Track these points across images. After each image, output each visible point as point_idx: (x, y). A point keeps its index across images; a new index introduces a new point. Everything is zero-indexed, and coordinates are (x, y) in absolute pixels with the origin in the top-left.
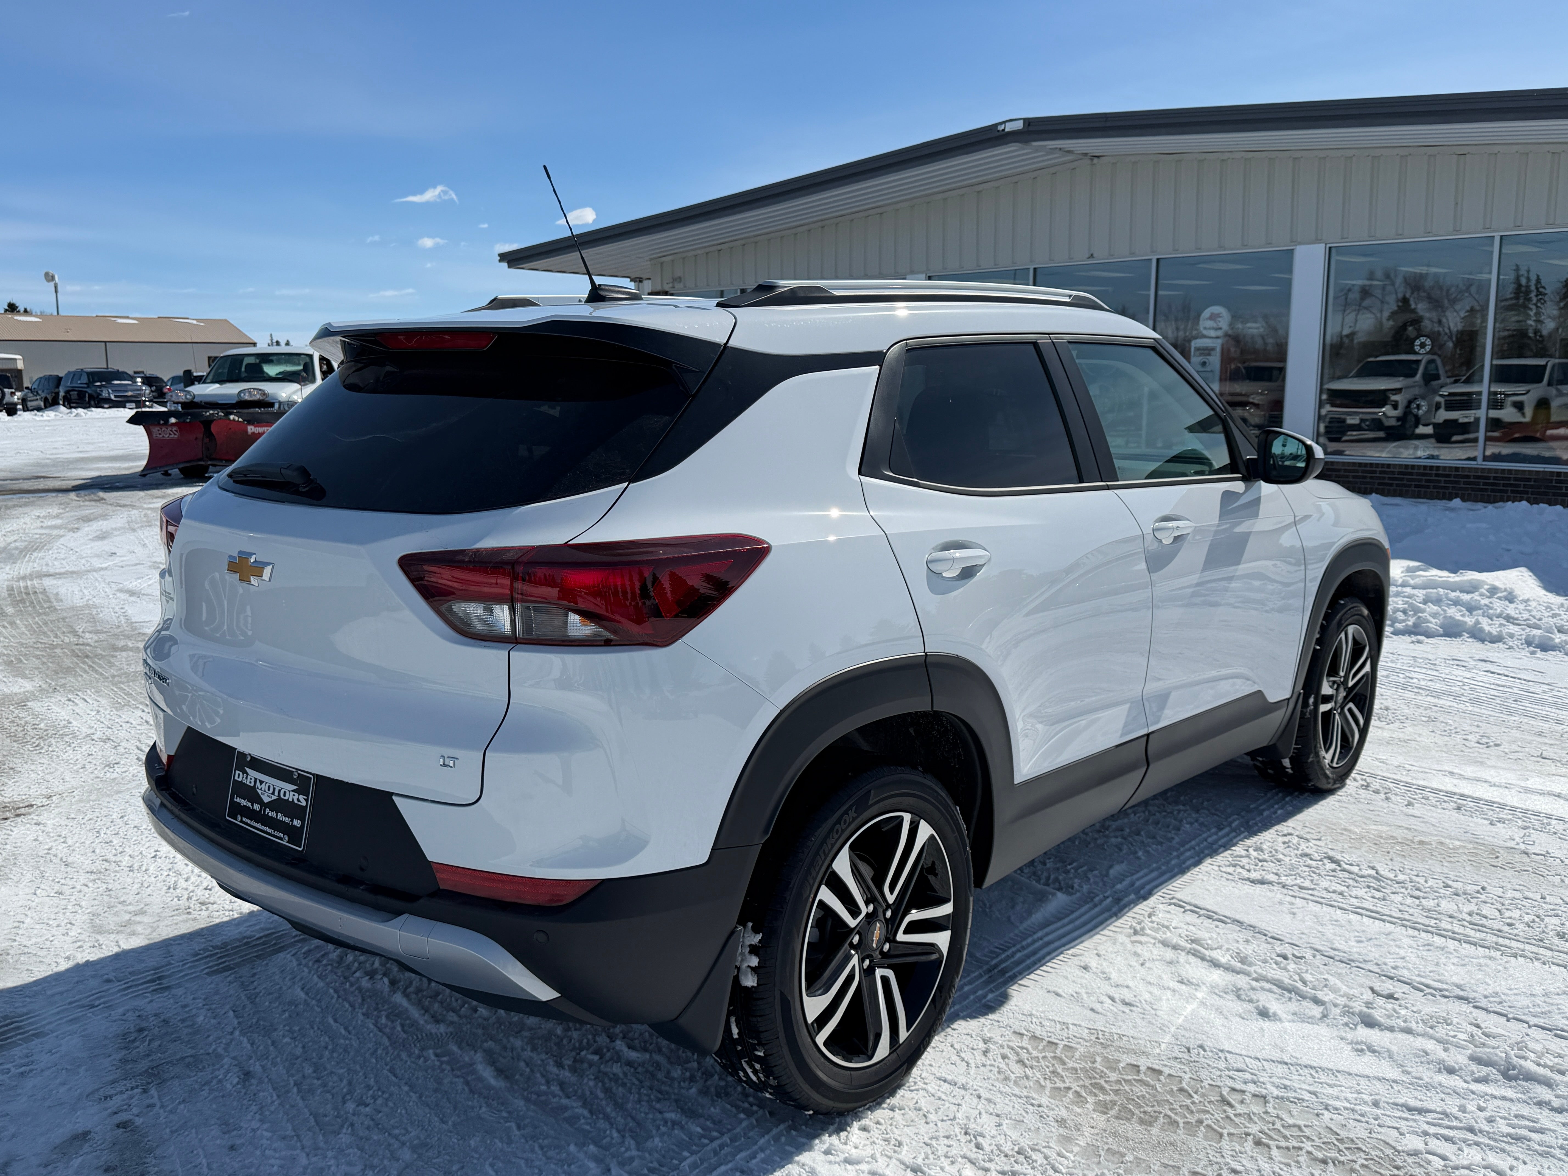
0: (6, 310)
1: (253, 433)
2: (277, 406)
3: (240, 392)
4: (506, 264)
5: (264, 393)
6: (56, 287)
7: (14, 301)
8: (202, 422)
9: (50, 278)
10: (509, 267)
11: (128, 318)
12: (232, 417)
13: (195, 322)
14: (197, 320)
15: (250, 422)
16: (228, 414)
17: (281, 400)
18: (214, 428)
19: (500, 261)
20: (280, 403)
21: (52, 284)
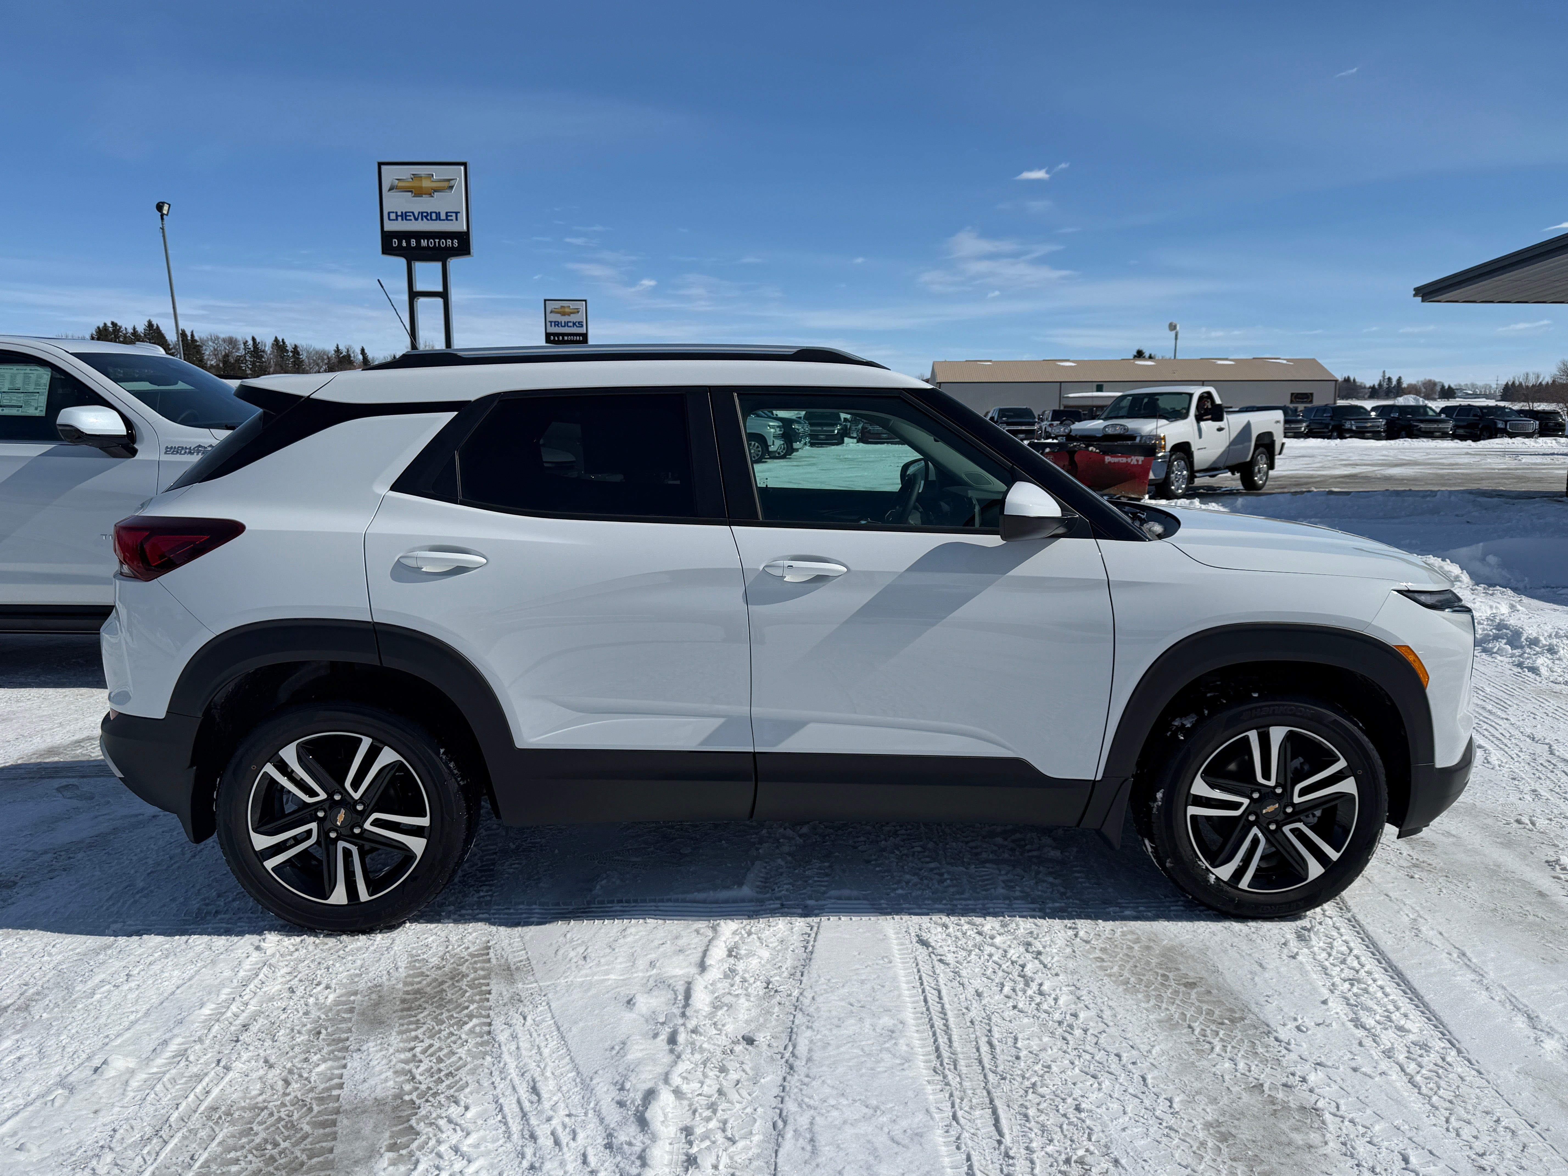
0: (1135, 356)
1: (1110, 463)
2: (1138, 440)
3: (1105, 427)
4: (1420, 299)
5: (1127, 430)
6: (1176, 335)
7: (1141, 349)
8: (1068, 452)
9: (1172, 327)
10: (1423, 301)
11: (1226, 359)
12: (1090, 448)
13: (1285, 362)
14: (1288, 360)
15: (1105, 453)
16: (1088, 446)
17: (1143, 434)
18: (1077, 458)
19: (1415, 295)
20: (1142, 437)
21: (1174, 333)
